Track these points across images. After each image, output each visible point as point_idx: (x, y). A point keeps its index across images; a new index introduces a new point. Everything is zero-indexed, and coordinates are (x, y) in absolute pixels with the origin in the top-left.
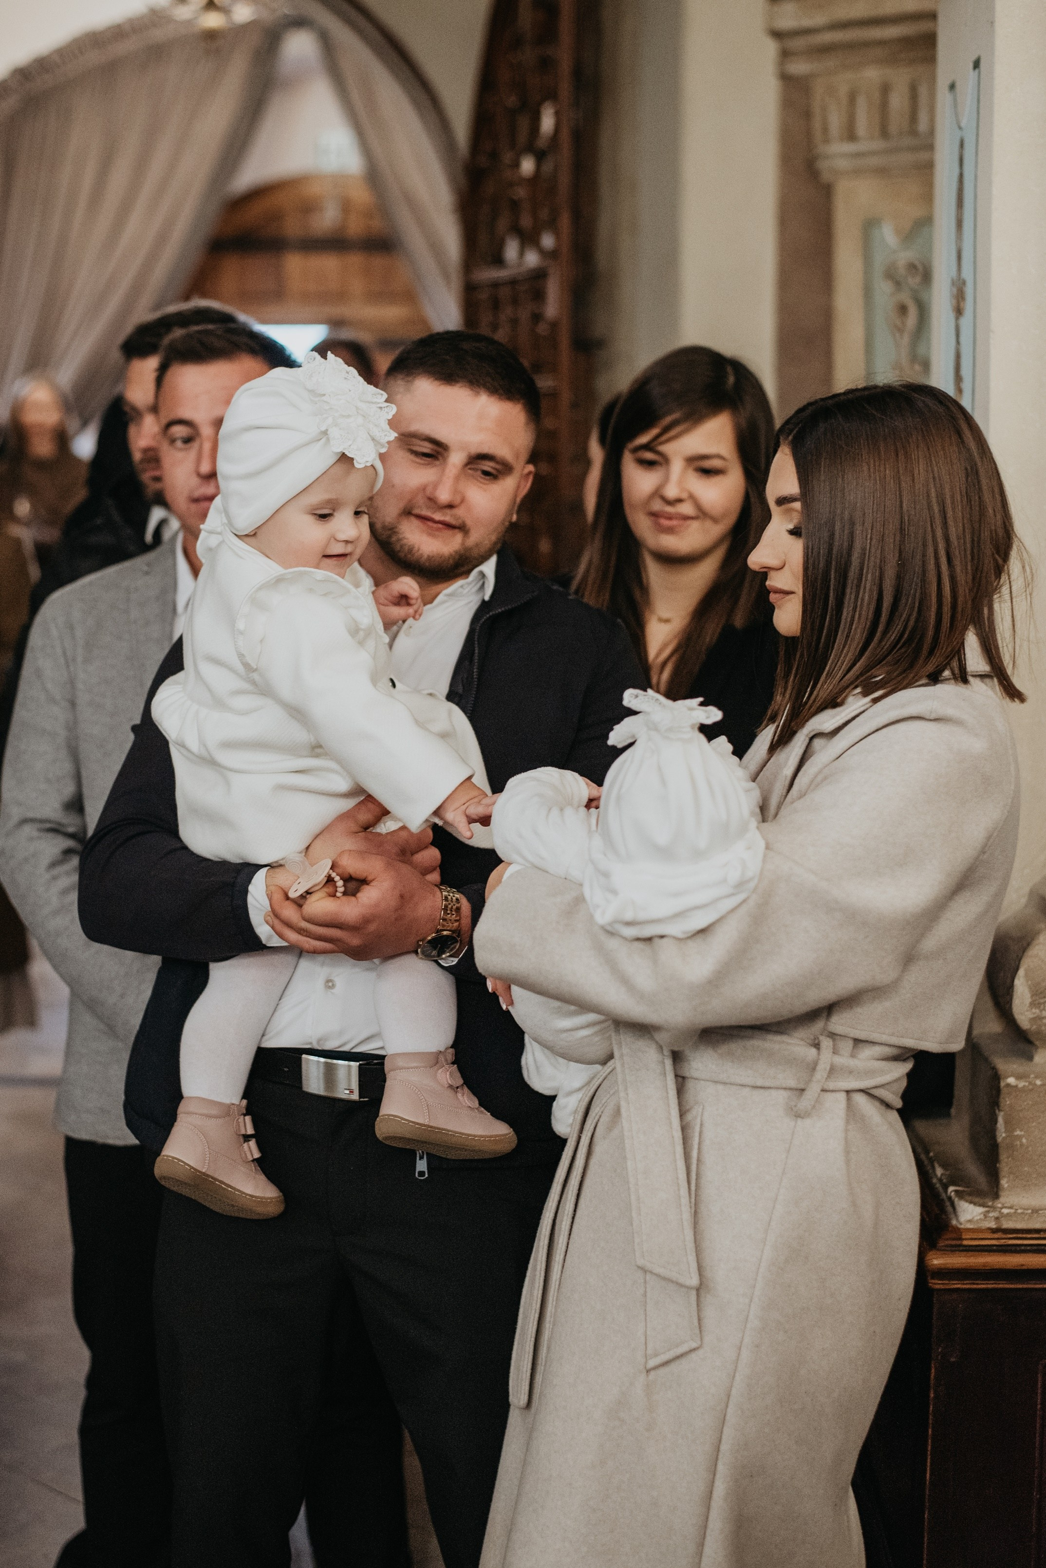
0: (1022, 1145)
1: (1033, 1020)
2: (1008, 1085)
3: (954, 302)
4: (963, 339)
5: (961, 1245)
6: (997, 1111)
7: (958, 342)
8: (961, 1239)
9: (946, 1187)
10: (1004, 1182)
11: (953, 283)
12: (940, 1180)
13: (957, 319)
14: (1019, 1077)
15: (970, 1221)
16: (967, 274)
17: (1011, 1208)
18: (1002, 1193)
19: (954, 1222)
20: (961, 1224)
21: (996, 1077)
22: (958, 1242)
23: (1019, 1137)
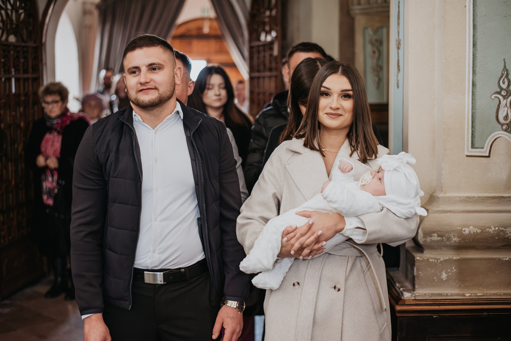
0: (421, 276)
1: (424, 242)
2: (417, 260)
3: (397, 46)
4: (400, 56)
5: (405, 304)
6: (414, 267)
7: (398, 56)
8: (405, 302)
9: (399, 289)
10: (416, 287)
11: (397, 41)
12: (398, 287)
13: (398, 50)
14: (420, 257)
15: (407, 297)
16: (401, 37)
17: (418, 293)
18: (416, 290)
19: (403, 298)
20: (405, 298)
21: (414, 258)
22: (404, 303)
23: (420, 274)
